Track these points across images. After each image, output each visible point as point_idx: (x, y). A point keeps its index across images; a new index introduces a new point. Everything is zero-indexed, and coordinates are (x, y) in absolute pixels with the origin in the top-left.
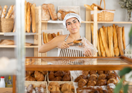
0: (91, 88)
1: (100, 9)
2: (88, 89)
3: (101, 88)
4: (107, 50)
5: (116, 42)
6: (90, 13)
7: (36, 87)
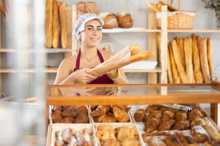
0: (166, 133)
1: (171, 9)
2: (160, 135)
3: (182, 133)
4: (183, 76)
5: (197, 62)
6: (155, 16)
7: (76, 133)
